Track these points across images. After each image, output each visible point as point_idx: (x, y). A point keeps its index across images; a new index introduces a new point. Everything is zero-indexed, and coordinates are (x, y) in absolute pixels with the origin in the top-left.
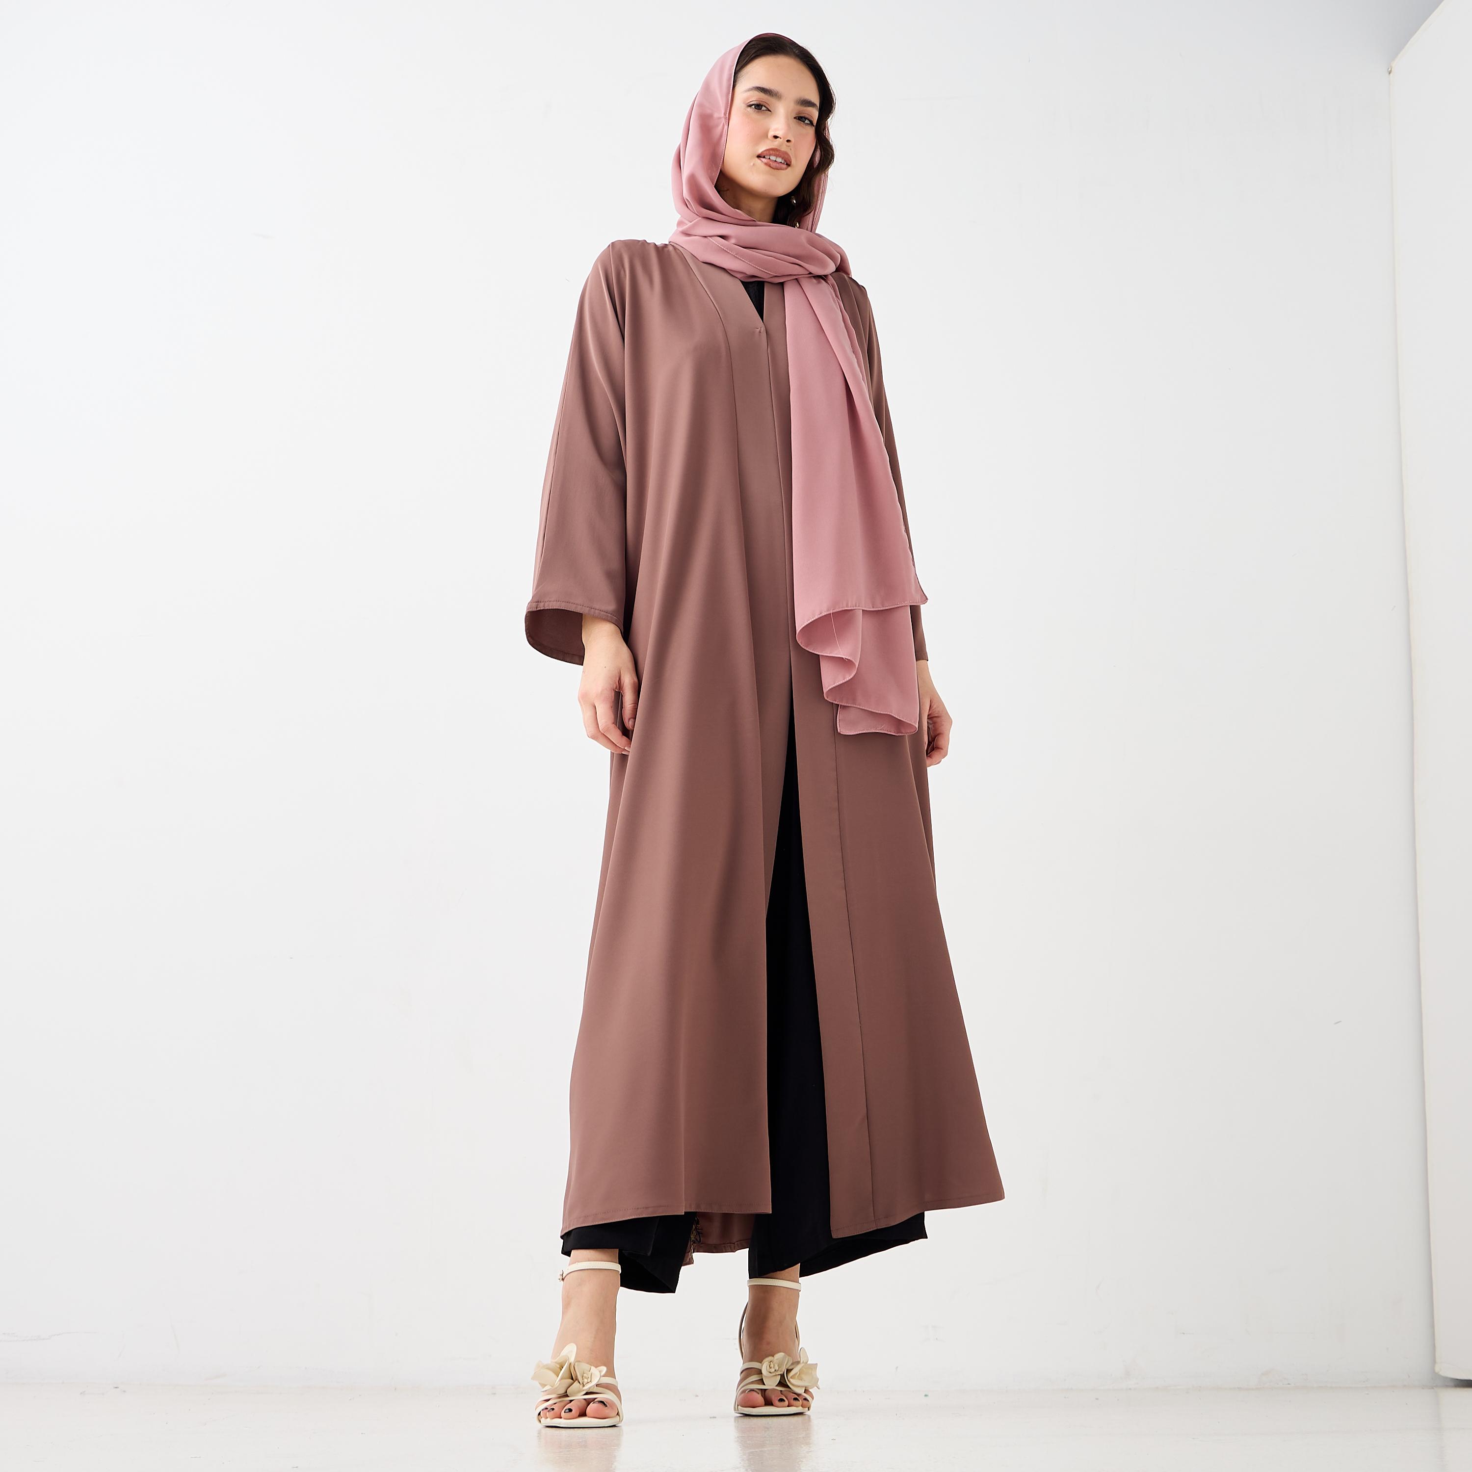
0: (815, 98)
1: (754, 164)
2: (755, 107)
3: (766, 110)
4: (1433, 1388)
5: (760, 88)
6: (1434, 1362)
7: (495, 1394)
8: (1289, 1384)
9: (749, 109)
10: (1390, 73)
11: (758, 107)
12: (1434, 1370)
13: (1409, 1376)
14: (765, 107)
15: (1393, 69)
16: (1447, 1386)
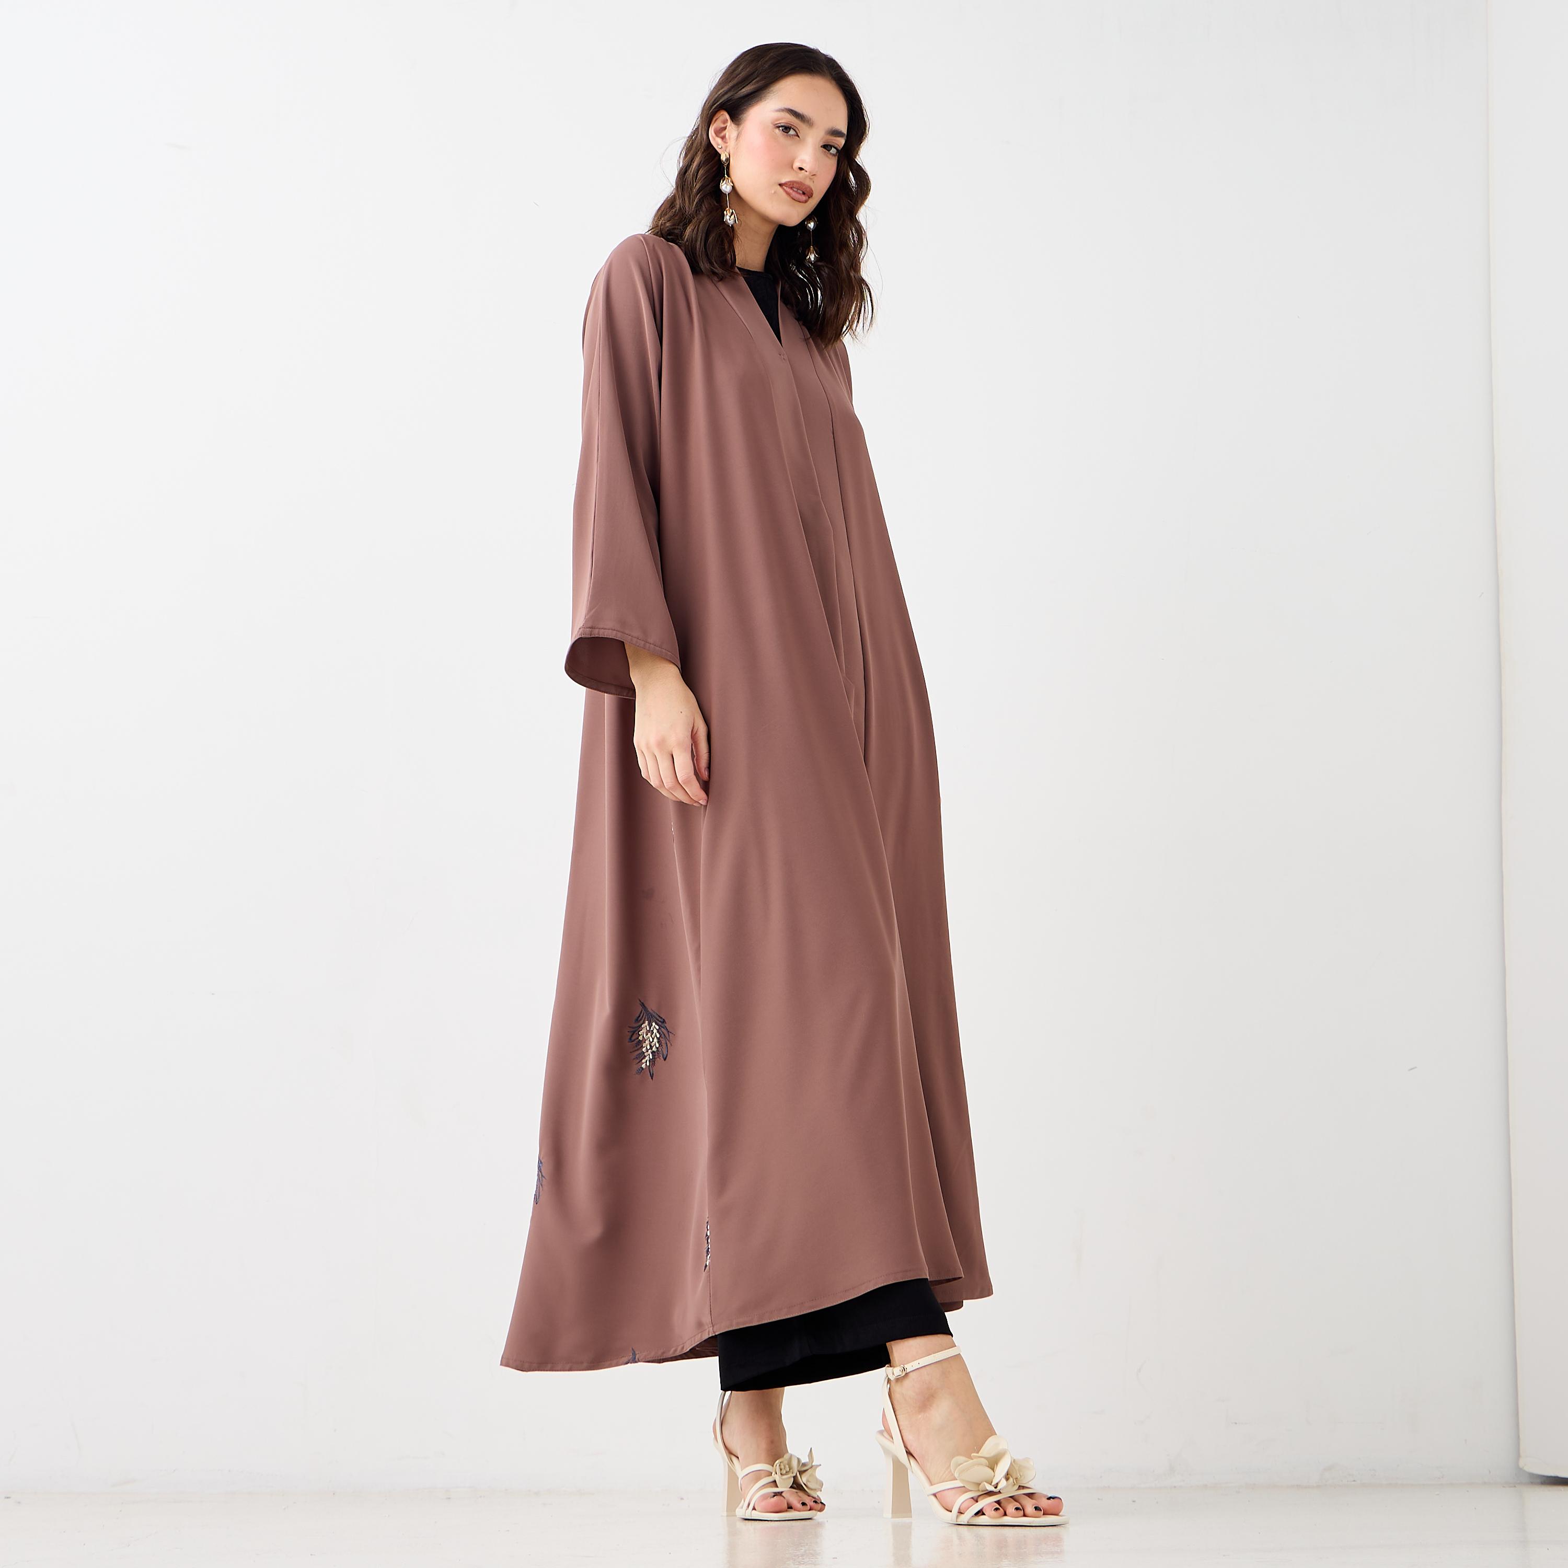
0: (843, 127)
1: (775, 192)
2: (782, 130)
3: (795, 135)
4: (1515, 1486)
5: (792, 110)
6: (1518, 1456)
7: (449, 1498)
8: (1354, 1481)
9: (777, 131)
11: (786, 129)
12: (1518, 1465)
13: (1490, 1472)
14: (795, 130)
16: (1532, 1483)
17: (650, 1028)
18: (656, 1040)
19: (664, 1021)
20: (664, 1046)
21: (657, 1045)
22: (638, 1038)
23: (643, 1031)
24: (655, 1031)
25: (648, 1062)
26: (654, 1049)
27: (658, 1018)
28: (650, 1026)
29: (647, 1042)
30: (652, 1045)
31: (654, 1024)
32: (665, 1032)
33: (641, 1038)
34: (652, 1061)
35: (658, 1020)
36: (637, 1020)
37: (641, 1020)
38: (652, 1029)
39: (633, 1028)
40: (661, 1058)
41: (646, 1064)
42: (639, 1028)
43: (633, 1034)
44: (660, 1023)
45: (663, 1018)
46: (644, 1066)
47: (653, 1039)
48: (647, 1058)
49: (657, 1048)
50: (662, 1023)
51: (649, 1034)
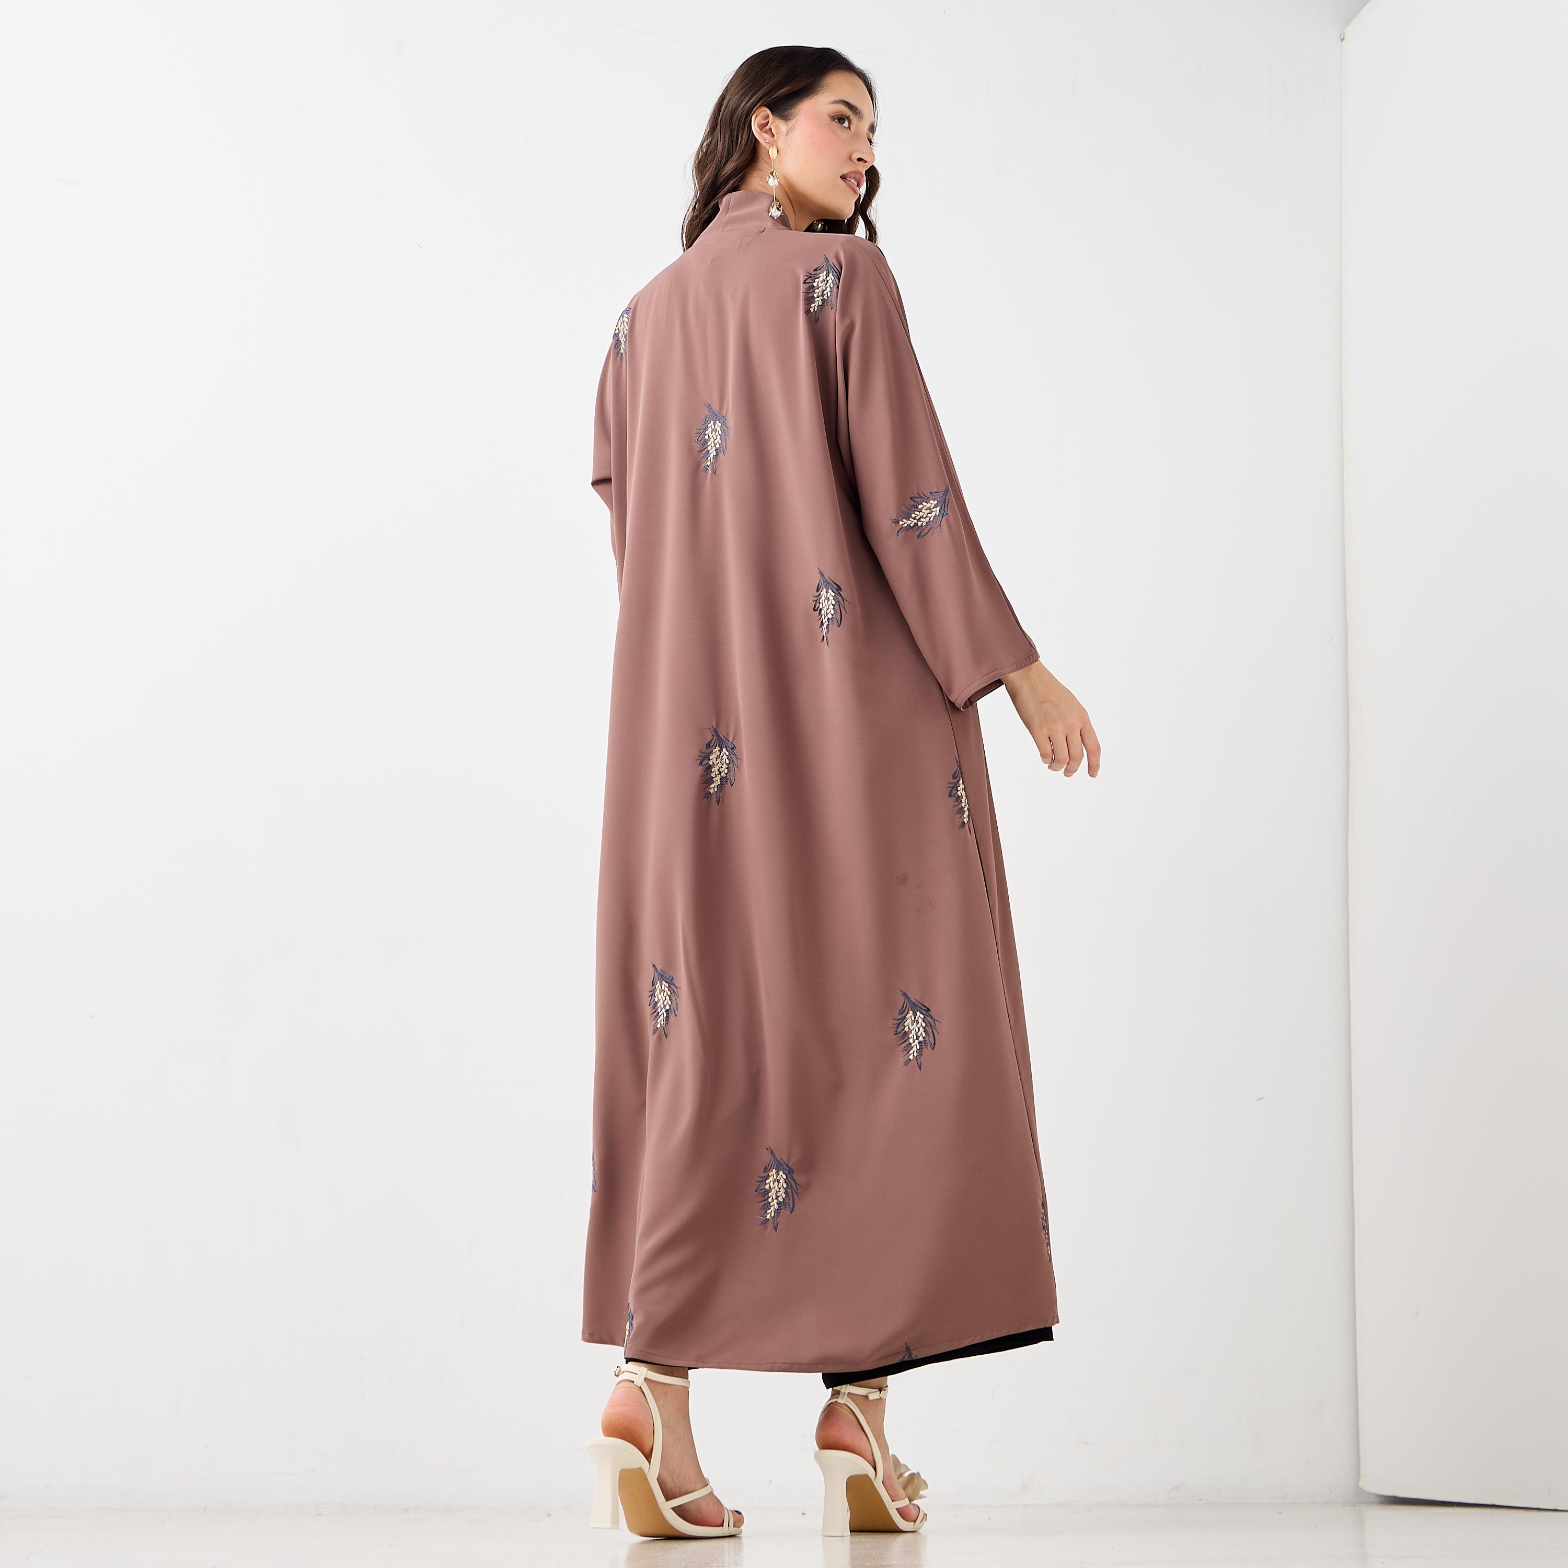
1: (837, 185)
3: (847, 126)
4: (1357, 1506)
5: (841, 100)
6: (1358, 1475)
8: (1200, 1500)
9: (833, 123)
10: (1342, 40)
11: (841, 119)
12: (1358, 1487)
13: (1331, 1492)
14: (848, 121)
15: (1345, 37)
16: (1373, 1503)
17: (915, 1018)
18: (921, 1029)
19: (928, 1010)
20: (931, 1035)
21: (924, 1035)
22: (904, 1030)
23: (908, 1021)
24: (920, 1020)
25: (915, 1052)
26: (921, 1039)
27: (922, 1006)
28: (915, 1015)
29: (913, 1032)
30: (919, 1035)
31: (918, 1013)
32: (931, 1021)
33: (906, 1029)
34: (920, 1051)
35: (921, 1009)
36: (901, 1012)
37: (905, 1010)
38: (916, 1019)
39: (899, 1020)
40: (929, 1047)
41: (914, 1055)
42: (904, 1019)
43: (898, 1026)
44: (924, 1012)
45: (927, 1006)
46: (911, 1057)
47: (919, 1029)
48: (915, 1049)
49: (924, 1038)
50: (926, 1011)
51: (915, 1024)
